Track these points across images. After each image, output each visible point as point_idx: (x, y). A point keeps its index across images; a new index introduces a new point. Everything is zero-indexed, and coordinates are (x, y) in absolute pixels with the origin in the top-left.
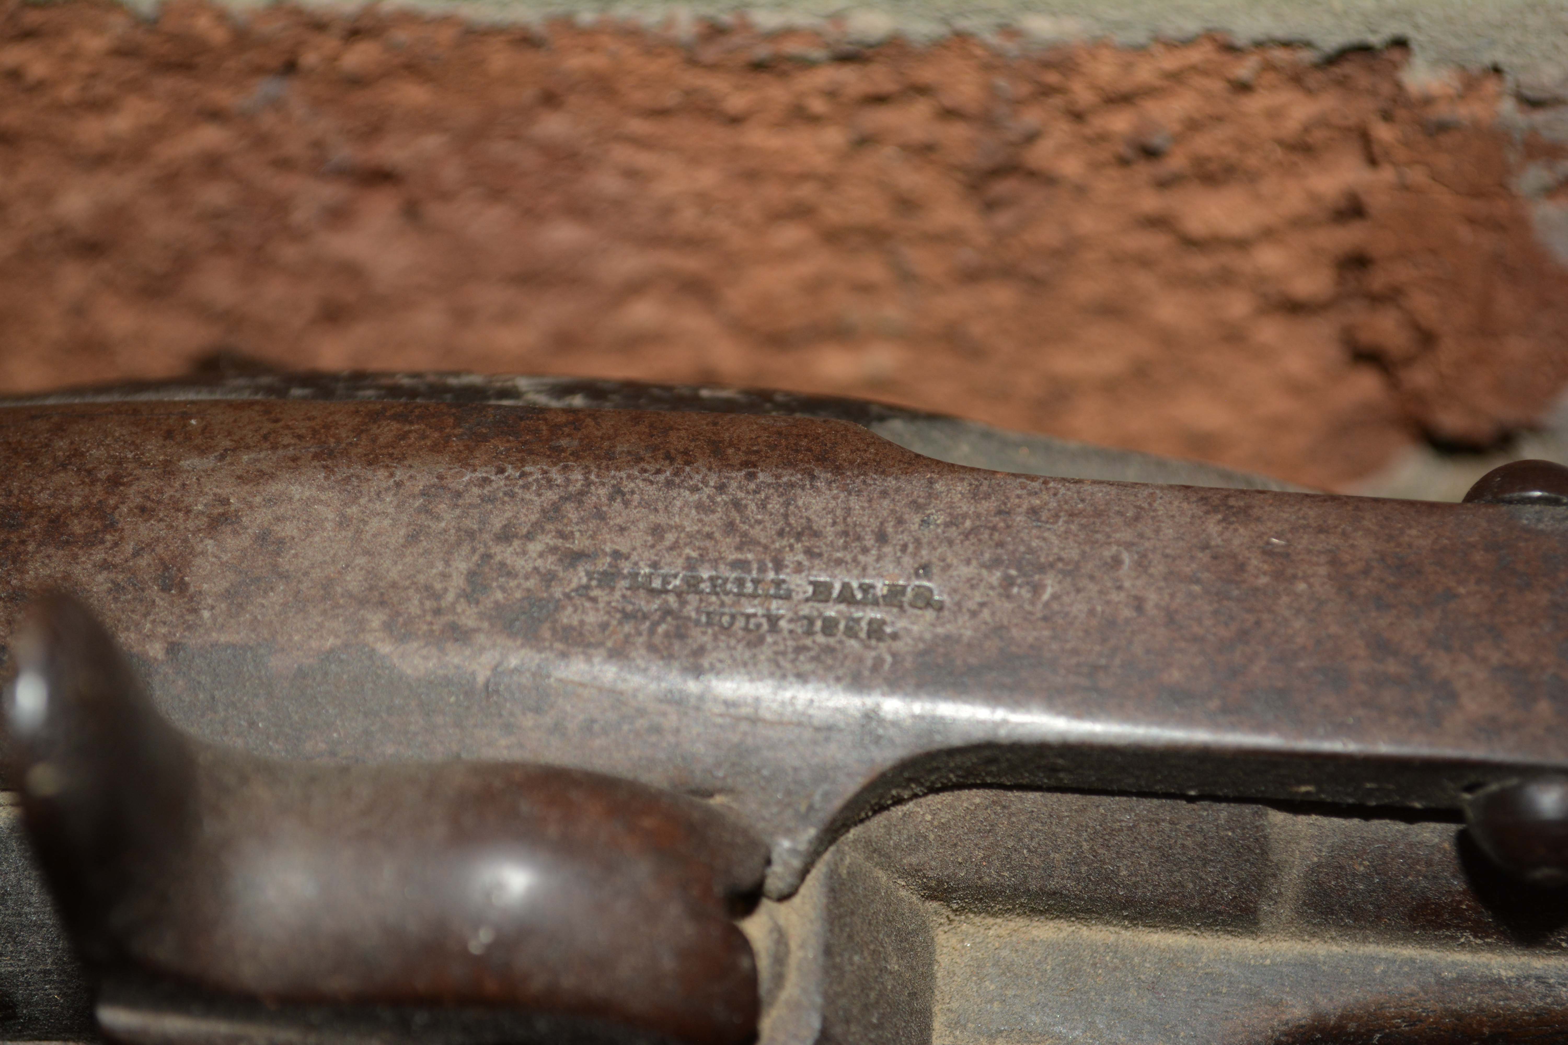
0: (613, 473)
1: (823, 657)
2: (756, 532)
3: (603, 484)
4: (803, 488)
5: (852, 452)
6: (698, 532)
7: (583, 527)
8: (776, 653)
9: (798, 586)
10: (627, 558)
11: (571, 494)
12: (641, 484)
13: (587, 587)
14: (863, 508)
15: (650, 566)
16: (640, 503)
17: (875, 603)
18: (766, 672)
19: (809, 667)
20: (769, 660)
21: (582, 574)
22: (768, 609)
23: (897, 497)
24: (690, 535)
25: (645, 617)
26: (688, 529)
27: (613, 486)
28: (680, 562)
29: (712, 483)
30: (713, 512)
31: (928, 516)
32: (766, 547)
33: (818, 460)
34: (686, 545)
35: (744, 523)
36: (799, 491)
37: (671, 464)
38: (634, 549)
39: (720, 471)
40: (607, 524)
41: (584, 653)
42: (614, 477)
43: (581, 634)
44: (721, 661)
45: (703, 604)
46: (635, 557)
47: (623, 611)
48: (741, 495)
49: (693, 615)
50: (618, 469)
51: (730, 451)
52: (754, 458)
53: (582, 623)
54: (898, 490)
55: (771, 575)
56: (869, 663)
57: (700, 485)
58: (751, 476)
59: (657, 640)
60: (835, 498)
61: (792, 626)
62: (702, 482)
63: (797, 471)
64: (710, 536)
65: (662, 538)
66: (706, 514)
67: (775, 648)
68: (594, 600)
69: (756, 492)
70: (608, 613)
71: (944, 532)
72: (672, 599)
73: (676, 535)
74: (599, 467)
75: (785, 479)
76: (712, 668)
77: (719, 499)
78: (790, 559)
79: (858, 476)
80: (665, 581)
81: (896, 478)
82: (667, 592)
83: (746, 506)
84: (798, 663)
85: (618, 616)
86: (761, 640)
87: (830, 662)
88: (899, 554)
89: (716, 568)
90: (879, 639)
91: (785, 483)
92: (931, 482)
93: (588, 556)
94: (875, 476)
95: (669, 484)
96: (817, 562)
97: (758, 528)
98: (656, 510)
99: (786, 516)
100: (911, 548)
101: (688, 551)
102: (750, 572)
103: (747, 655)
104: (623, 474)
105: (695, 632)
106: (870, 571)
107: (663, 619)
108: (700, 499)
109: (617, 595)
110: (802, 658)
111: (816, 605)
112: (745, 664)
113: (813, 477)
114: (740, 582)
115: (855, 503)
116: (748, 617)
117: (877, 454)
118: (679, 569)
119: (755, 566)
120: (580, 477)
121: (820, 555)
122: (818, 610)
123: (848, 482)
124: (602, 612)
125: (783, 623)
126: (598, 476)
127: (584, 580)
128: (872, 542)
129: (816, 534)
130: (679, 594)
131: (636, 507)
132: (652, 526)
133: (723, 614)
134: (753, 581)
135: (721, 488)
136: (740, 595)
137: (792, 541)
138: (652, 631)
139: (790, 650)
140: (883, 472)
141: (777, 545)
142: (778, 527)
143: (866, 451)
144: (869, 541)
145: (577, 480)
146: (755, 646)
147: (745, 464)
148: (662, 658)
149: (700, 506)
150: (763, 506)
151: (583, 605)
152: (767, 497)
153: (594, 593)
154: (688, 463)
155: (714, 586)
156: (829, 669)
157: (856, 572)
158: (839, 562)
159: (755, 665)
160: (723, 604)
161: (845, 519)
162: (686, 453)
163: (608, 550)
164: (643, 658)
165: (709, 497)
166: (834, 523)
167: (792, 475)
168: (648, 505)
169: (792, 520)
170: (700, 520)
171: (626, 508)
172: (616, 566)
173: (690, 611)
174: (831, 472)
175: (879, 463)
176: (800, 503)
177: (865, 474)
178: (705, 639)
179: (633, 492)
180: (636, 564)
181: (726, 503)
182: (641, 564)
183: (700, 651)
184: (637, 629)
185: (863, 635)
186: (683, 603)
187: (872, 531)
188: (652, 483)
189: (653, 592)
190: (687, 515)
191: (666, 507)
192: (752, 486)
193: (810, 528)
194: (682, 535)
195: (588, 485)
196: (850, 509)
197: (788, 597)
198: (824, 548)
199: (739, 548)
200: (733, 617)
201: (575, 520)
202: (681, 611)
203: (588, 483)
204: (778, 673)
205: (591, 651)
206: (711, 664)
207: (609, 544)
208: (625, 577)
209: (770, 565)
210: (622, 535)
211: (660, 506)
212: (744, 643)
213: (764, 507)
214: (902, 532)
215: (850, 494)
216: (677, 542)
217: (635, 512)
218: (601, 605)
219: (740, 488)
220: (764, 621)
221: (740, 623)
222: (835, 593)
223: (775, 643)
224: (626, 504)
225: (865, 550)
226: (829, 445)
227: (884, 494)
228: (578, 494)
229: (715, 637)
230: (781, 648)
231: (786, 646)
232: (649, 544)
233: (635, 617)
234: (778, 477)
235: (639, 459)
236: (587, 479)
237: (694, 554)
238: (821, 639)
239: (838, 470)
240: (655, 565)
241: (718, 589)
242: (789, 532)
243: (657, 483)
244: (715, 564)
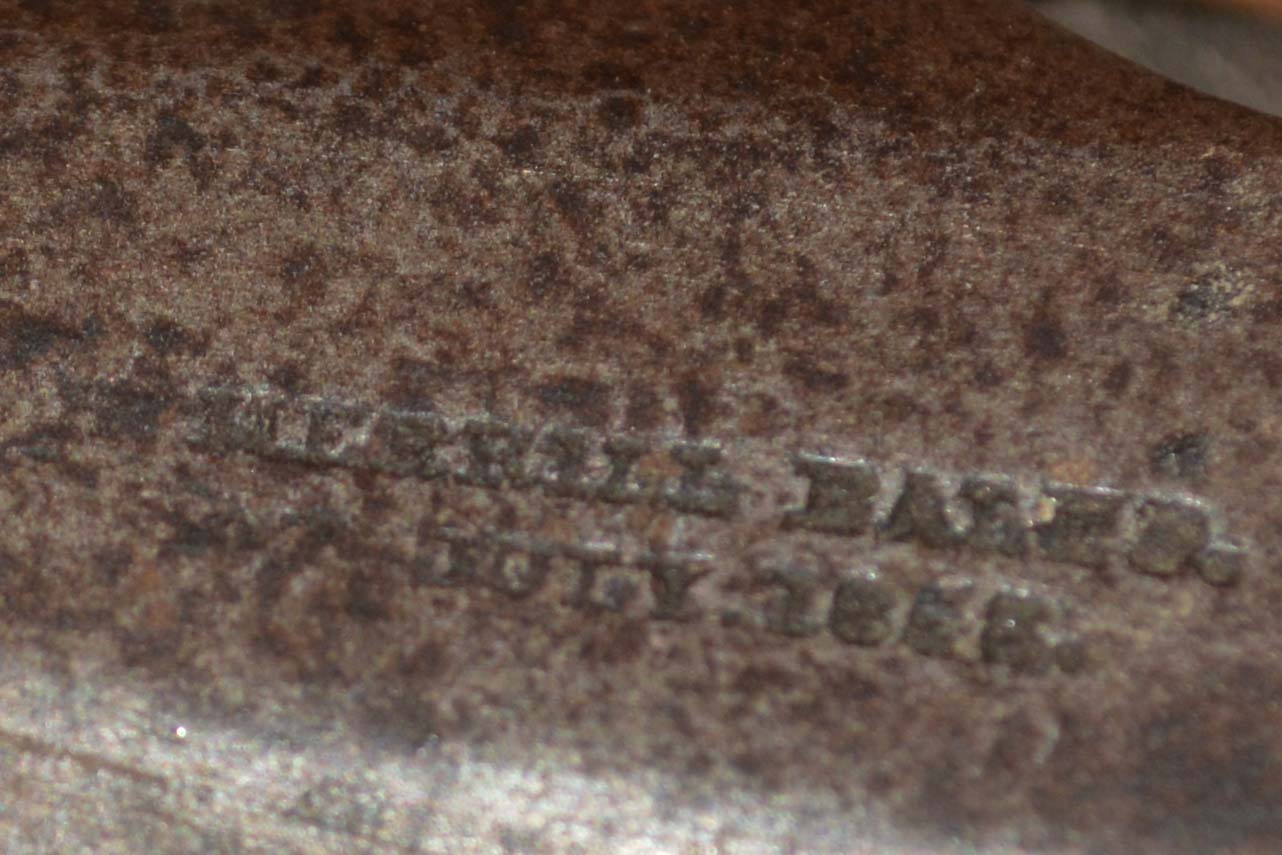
0: (161, 73)
1: (833, 709)
2: (629, 292)
3: (130, 106)
4: (791, 163)
5: (957, 60)
6: (438, 279)
7: (59, 240)
8: (678, 686)
9: (763, 475)
10: (199, 348)
11: (23, 133)
12: (255, 115)
13: (62, 432)
14: (988, 242)
15: (272, 379)
16: (247, 176)
17: (1015, 549)
18: (640, 743)
19: (781, 738)
20: (656, 707)
21: (48, 390)
22: (657, 545)
23: (1102, 214)
24: (408, 291)
25: (250, 541)
26: (402, 271)
27: (164, 115)
28: (373, 370)
29: (490, 128)
30: (492, 219)
31: (1204, 280)
32: (660, 346)
33: (842, 78)
34: (395, 319)
35: (591, 262)
36: (778, 173)
37: (357, 56)
38: (224, 321)
39: (518, 92)
40: (135, 234)
41: (40, 643)
42: (165, 86)
43: (34, 583)
44: (493, 700)
45: (443, 516)
46: (223, 347)
47: (176, 517)
48: (583, 171)
49: (410, 544)
50: (178, 60)
51: (553, 30)
52: (630, 57)
53: (40, 544)
54: (1104, 192)
55: (673, 435)
56: (986, 738)
57: (452, 132)
58: (621, 114)
59: (286, 617)
60: (893, 202)
61: (735, 604)
62: (458, 122)
63: (775, 108)
64: (474, 296)
65: (316, 292)
66: (464, 222)
67: (675, 670)
68: (86, 476)
69: (636, 164)
70: (130, 520)
71: (1252, 337)
72: (340, 489)
73: (363, 286)
74: (117, 51)
75: (731, 131)
76: (464, 721)
77: (510, 180)
78: (733, 384)
79: (974, 139)
80: (320, 428)
81: (1102, 153)
82: (326, 466)
83: (600, 209)
84: (748, 723)
85: (162, 531)
86: (629, 641)
87: (855, 726)
88: (1100, 396)
89: (491, 402)
90: (1020, 666)
91: (733, 145)
92: (1217, 172)
93: (71, 334)
94: (1032, 143)
95: (348, 120)
96: (826, 402)
97: (636, 281)
98: (302, 201)
99: (731, 249)
100: (1141, 375)
101: (400, 338)
102: (601, 420)
103: (582, 683)
104: (196, 79)
105: (415, 601)
106: (1003, 445)
107: (306, 554)
108: (448, 175)
109: (163, 461)
110: (762, 706)
111: (818, 541)
112: (574, 716)
113: (826, 132)
114: (569, 454)
115: (962, 224)
116: (590, 565)
117: (1039, 73)
118: (370, 395)
119: (620, 402)
120: (52, 78)
121: (838, 381)
122: (823, 556)
123: (942, 153)
124: (108, 516)
125: (704, 593)
126: (114, 80)
127: (54, 410)
128: (1013, 351)
129: (827, 314)
130: (365, 477)
131: (233, 188)
132: (286, 249)
133: (509, 549)
134: (608, 450)
135: (520, 146)
136: (565, 492)
137: (747, 330)
138: (271, 587)
139: (724, 678)
140: (1058, 131)
141: (698, 340)
142: (704, 282)
143: (1002, 61)
144: (1004, 348)
145: (42, 89)
146: (610, 659)
147: (600, 75)
148: (303, 676)
149: (445, 198)
150: (655, 210)
151: (46, 489)
152: (671, 186)
153: (81, 454)
154: (411, 58)
155: (482, 458)
156: (854, 748)
157: (951, 444)
158: (899, 409)
159: (605, 718)
160: (508, 518)
161: (925, 272)
162: (404, 26)
163: (134, 317)
164: (238, 672)
165: (477, 170)
166: (890, 284)
167: (755, 119)
168: (275, 182)
169: (750, 263)
170: (446, 244)
171: (203, 187)
172: (163, 373)
173: (400, 531)
174: (887, 117)
175: (1046, 101)
176: (779, 211)
177: (999, 133)
178: (446, 624)
179: (227, 139)
180: (227, 369)
181: (533, 196)
182: (246, 370)
183: (430, 661)
184: (220, 577)
185: (966, 647)
186: (378, 506)
187: (1015, 317)
188: (291, 113)
189: (283, 466)
190: (404, 225)
191: (336, 194)
192: (623, 146)
193: (808, 293)
194: (385, 287)
195: (81, 107)
196: (944, 240)
197: (723, 513)
198: (852, 361)
199: (572, 341)
200: (541, 562)
201: (31, 216)
202: (369, 531)
203: (81, 101)
204: (685, 751)
205: (69, 639)
206: (461, 707)
207: (141, 300)
208: (186, 411)
209: (671, 403)
210: (185, 272)
211: (316, 188)
212: (573, 646)
213: (661, 217)
214: (1114, 327)
215: (945, 193)
216: (364, 307)
217: (231, 201)
218: (108, 493)
219: (583, 148)
220: (642, 580)
221: (562, 582)
222: (883, 508)
223: (674, 654)
224: (203, 174)
225: (988, 378)
226: (880, 33)
227: (1058, 201)
228: (46, 132)
229: (479, 620)
230: (697, 670)
231: (711, 664)
232: (272, 308)
233: (218, 541)
234: (710, 122)
235: (250, 36)
236: (75, 85)
237: (422, 352)
238: (828, 651)
239: (909, 114)
240: (289, 378)
241: (494, 469)
242: (738, 303)
243: (311, 112)
244: (490, 384)
